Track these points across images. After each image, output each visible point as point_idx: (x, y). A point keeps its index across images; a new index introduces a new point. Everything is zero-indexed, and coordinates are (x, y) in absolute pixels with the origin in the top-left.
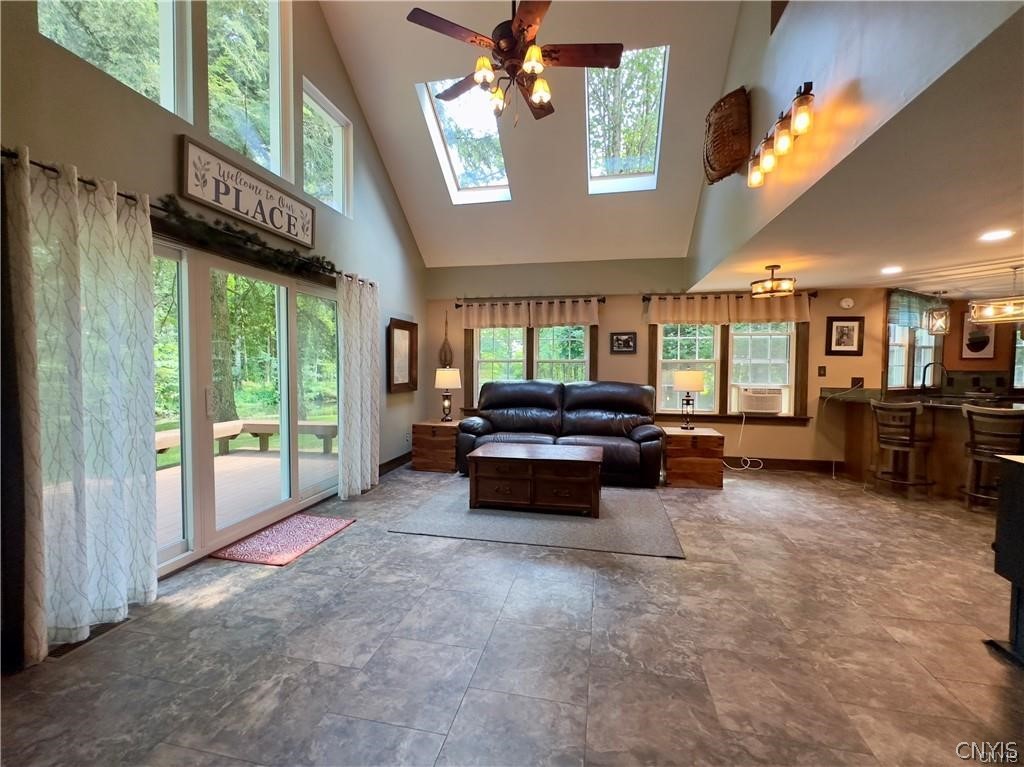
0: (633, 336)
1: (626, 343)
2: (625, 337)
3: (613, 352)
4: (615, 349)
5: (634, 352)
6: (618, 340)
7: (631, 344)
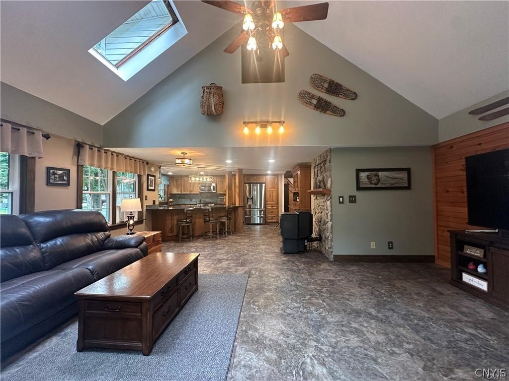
0: (68, 172)
1: (61, 176)
2: (60, 172)
3: (48, 183)
4: (52, 181)
5: (68, 184)
6: (54, 174)
7: (65, 178)
